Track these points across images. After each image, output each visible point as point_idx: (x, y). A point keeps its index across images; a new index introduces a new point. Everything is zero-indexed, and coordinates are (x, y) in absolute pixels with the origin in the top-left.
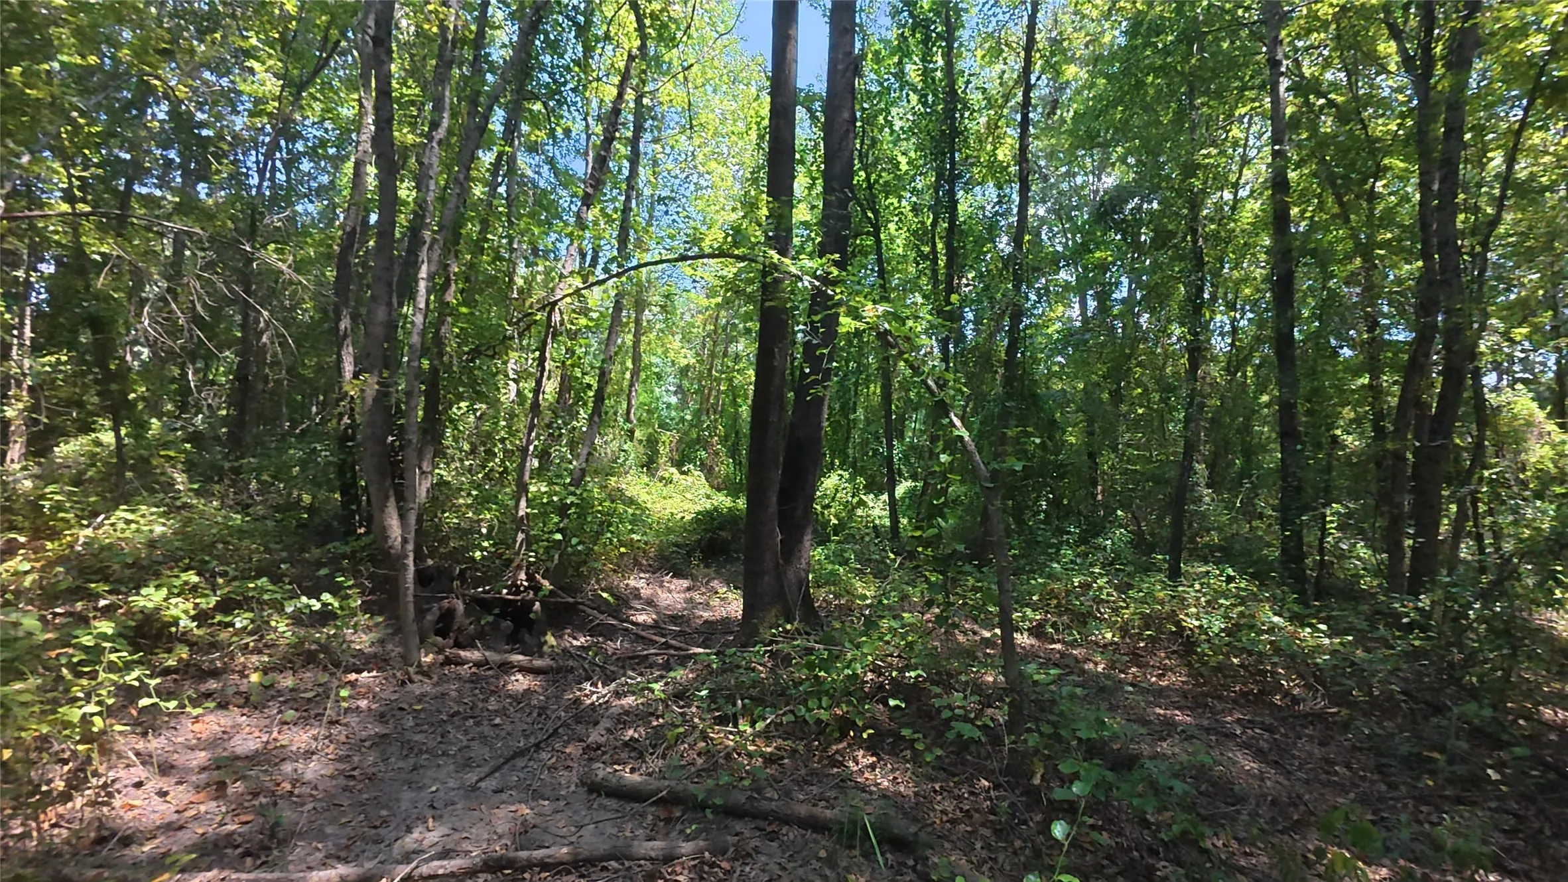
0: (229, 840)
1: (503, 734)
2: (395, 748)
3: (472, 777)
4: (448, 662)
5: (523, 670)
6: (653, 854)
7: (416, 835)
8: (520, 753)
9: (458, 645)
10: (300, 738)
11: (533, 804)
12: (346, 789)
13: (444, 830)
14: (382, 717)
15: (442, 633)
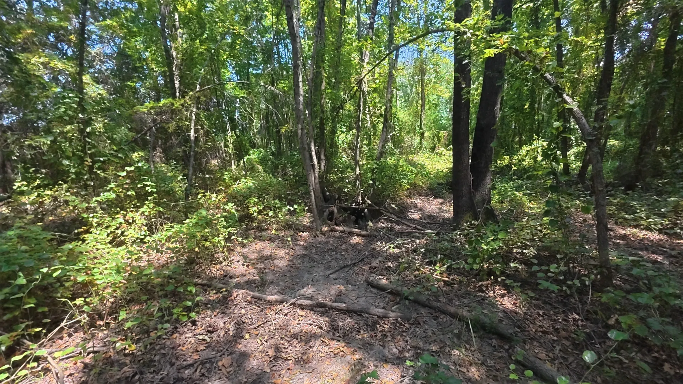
0: (254, 281)
1: (344, 258)
2: (307, 259)
3: (328, 272)
4: (332, 230)
5: (358, 235)
6: (378, 314)
7: (305, 289)
8: (347, 266)
9: (336, 225)
10: (281, 253)
11: (345, 286)
12: (290, 271)
13: (314, 289)
14: (306, 248)
15: (331, 220)
